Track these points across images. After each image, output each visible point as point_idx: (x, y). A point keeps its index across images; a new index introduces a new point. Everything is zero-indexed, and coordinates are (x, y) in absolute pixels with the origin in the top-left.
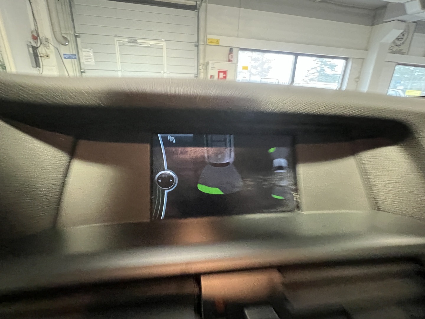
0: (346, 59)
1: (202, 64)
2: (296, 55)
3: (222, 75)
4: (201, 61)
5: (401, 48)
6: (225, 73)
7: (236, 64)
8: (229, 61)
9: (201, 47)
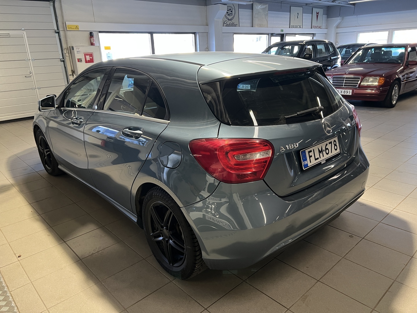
0: (194, 33)
1: (65, 48)
2: (151, 33)
3: (88, 58)
4: (64, 46)
5: (233, 21)
6: (91, 55)
7: (99, 47)
8: (92, 44)
9: (62, 33)
